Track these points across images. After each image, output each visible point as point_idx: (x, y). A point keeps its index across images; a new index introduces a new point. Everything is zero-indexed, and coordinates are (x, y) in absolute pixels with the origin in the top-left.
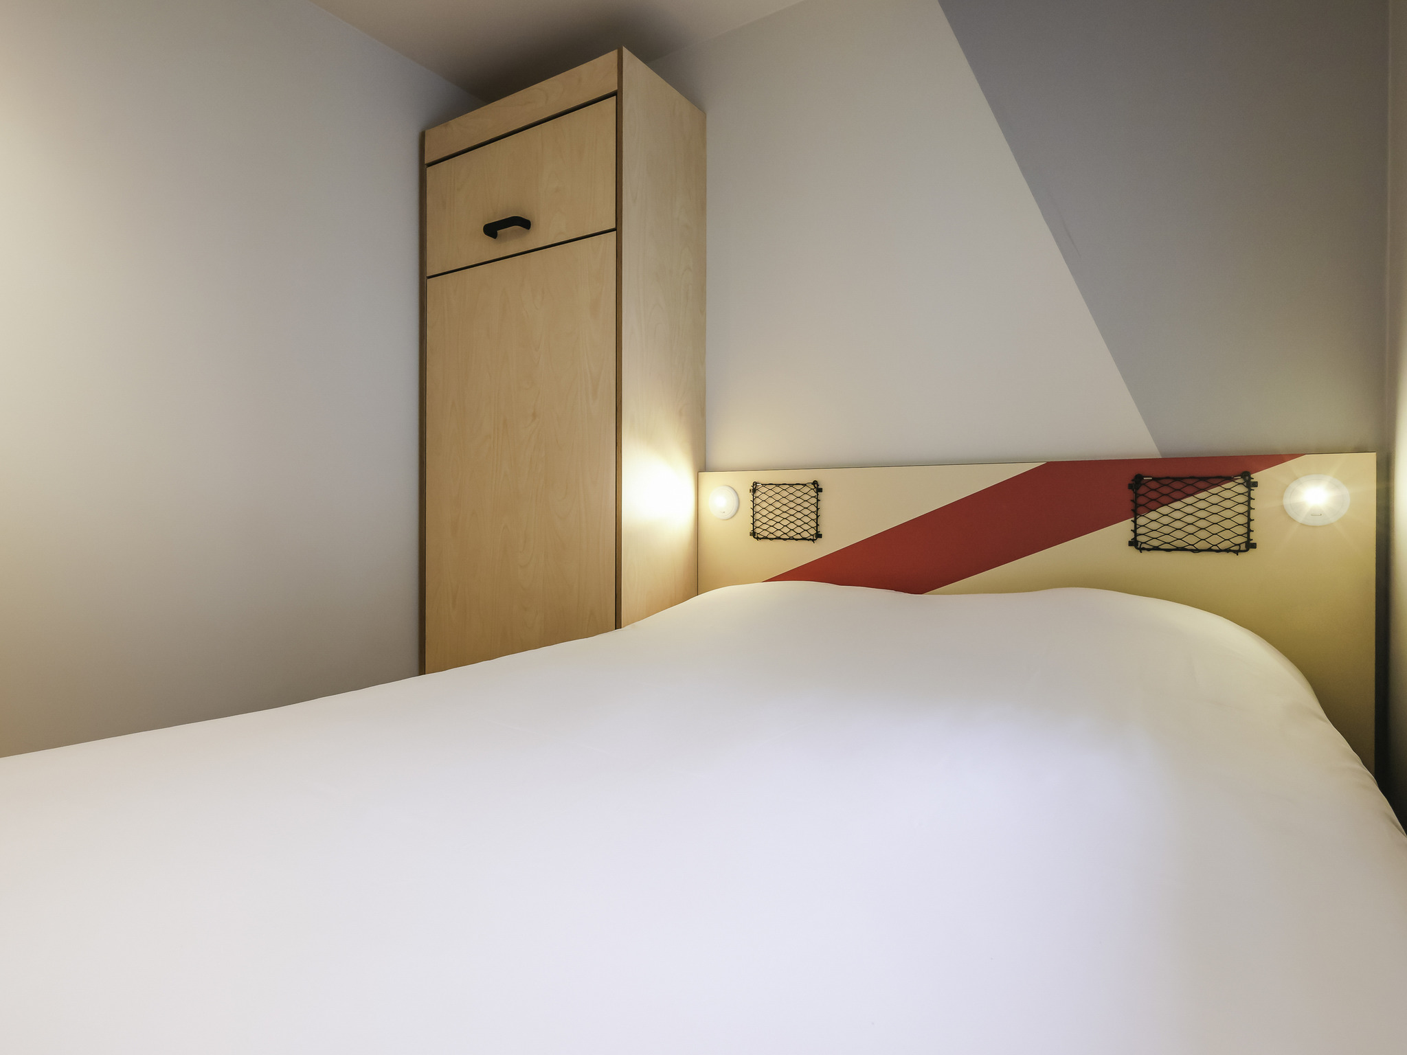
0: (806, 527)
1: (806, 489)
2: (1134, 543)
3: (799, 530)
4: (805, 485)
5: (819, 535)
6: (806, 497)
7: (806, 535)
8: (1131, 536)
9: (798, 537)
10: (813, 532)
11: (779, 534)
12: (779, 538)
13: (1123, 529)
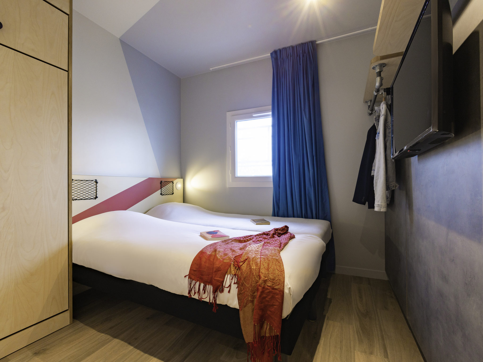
0: (92, 195)
1: (92, 182)
2: (161, 194)
6: (92, 185)
7: (92, 197)
8: (160, 193)
9: (89, 198)
10: (95, 196)
11: (81, 198)
12: (82, 199)
13: (159, 192)
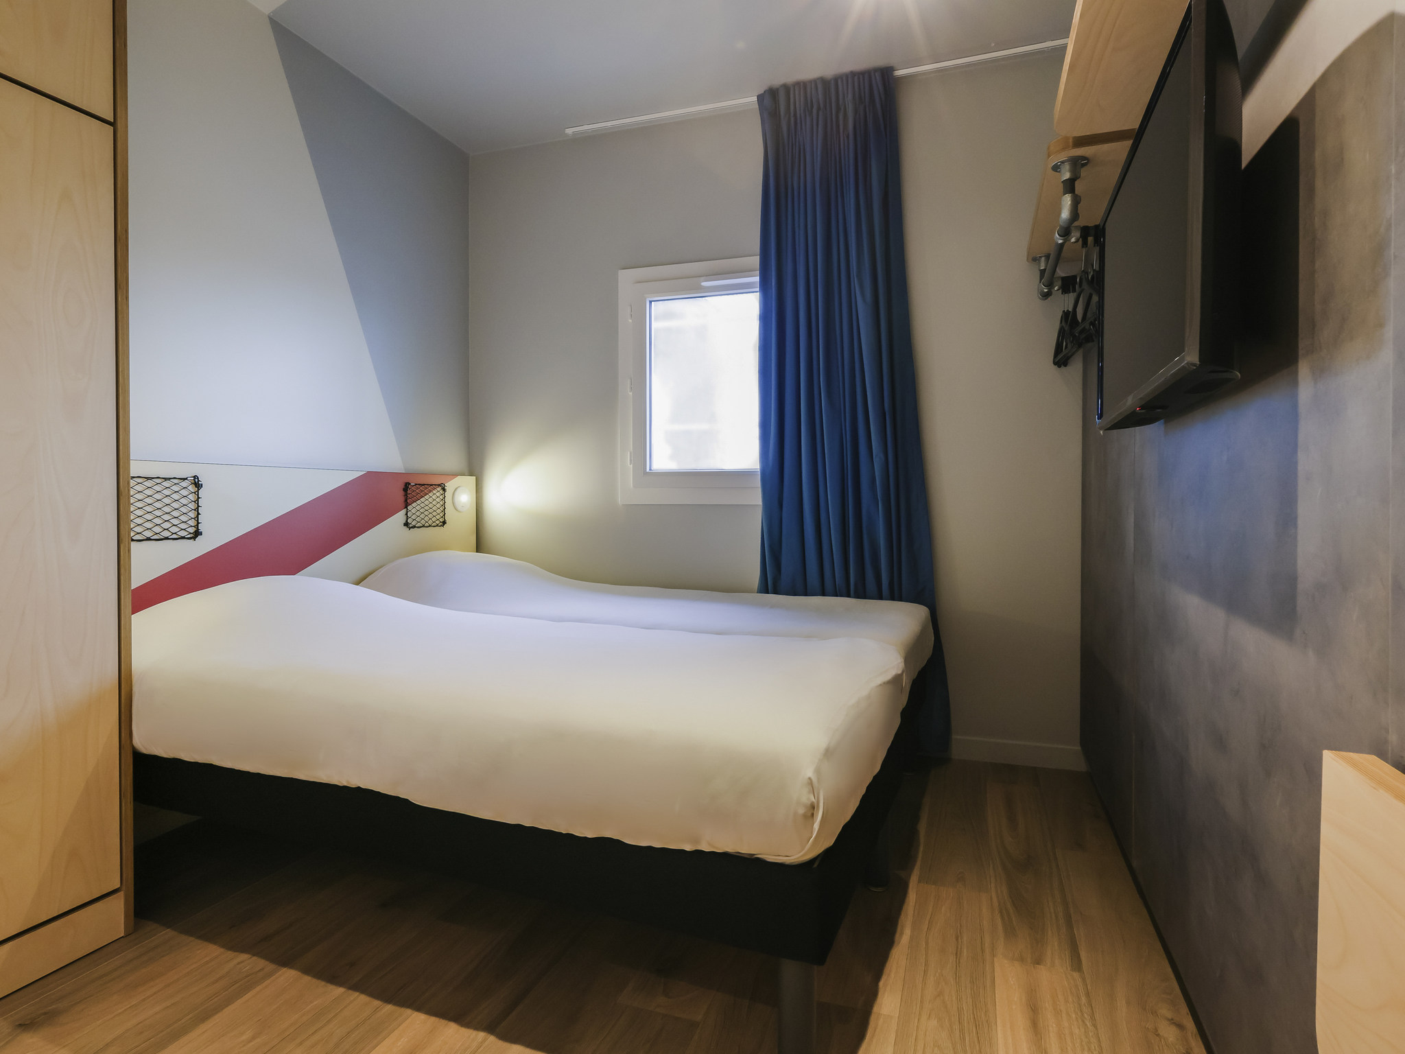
0: (183, 526)
1: (184, 484)
2: (406, 524)
3: (174, 529)
4: (184, 479)
5: (197, 533)
6: (184, 492)
7: (183, 534)
8: (404, 522)
9: (175, 536)
10: (192, 530)
11: (148, 534)
12: (148, 539)
13: (400, 517)
